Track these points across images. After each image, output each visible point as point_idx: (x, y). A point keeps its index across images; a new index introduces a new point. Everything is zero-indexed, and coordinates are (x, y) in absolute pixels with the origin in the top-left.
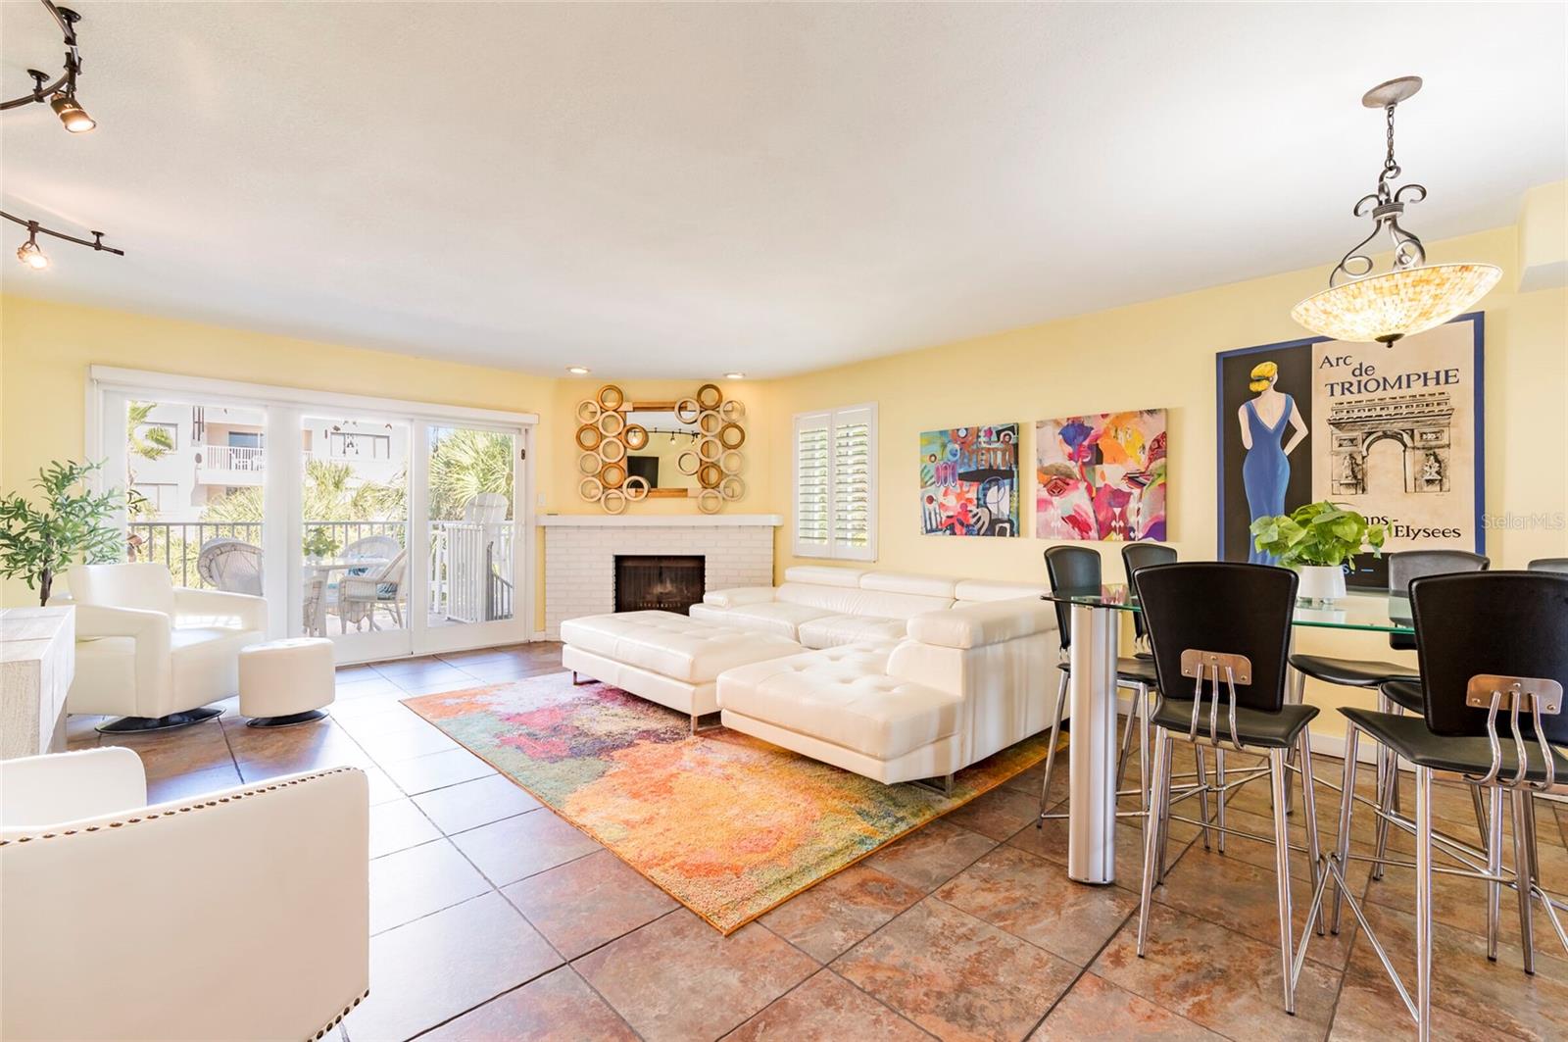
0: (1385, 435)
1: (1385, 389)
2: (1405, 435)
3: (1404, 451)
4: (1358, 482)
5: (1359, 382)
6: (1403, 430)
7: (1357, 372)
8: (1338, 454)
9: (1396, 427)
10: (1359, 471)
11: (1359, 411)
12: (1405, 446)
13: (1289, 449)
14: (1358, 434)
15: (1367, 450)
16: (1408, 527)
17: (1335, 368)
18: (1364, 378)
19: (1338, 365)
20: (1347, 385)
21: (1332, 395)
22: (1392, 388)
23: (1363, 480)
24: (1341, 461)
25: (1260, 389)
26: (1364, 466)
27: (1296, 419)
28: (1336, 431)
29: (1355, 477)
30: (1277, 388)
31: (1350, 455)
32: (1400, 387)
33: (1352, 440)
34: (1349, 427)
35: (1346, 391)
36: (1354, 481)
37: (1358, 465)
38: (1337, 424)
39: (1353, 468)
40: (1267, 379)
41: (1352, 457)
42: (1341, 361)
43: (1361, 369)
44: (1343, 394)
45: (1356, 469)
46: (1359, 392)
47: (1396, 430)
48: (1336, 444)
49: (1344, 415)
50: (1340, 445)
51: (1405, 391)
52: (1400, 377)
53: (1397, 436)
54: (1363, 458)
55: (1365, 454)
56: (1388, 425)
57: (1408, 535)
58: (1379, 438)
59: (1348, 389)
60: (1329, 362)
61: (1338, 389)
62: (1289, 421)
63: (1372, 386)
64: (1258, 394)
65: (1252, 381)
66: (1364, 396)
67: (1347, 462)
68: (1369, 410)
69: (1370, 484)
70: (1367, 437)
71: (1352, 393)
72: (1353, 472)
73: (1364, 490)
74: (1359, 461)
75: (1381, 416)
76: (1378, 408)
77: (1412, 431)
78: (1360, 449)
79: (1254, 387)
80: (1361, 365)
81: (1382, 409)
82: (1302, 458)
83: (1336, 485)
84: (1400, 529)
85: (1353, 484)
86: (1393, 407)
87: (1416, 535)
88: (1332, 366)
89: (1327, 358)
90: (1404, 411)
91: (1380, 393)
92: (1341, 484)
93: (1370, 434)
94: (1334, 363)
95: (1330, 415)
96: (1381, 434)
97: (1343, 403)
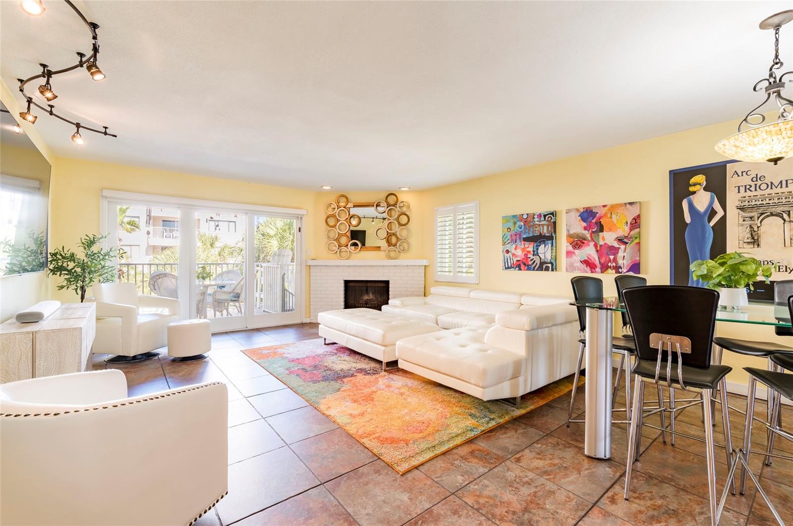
0: (772, 215)
1: (772, 188)
2: (784, 214)
3: (784, 223)
4: (755, 241)
5: (756, 185)
6: (783, 212)
7: (754, 179)
8: (742, 225)
9: (779, 210)
10: (756, 235)
11: (755, 201)
12: (784, 220)
13: (713, 223)
14: (755, 214)
15: (761, 222)
16: (786, 267)
17: (741, 177)
18: (759, 183)
19: (742, 175)
20: (748, 187)
21: (739, 192)
22: (776, 187)
23: (758, 239)
24: (744, 229)
25: (695, 190)
26: (759, 232)
27: (717, 206)
28: (741, 212)
29: (753, 238)
30: (705, 189)
31: (750, 226)
32: (781, 187)
33: (751, 218)
34: (749, 210)
35: (747, 190)
36: (752, 241)
37: (755, 231)
38: (742, 209)
39: (751, 233)
40: (700, 184)
41: (751, 227)
42: (744, 174)
43: (757, 178)
44: (746, 191)
45: (754, 234)
46: (756, 190)
47: (779, 212)
48: (741, 219)
49: (746, 203)
50: (744, 221)
51: (784, 189)
52: (781, 182)
53: (779, 215)
54: (758, 227)
55: (759, 225)
56: (774, 209)
57: (786, 271)
58: (768, 216)
59: (748, 189)
60: (737, 174)
61: (742, 189)
62: (712, 208)
63: (764, 187)
64: (694, 193)
65: (691, 185)
66: (759, 193)
67: (748, 230)
68: (762, 201)
69: (762, 242)
70: (760, 216)
71: (751, 191)
72: (752, 235)
73: (758, 245)
74: (756, 229)
75: (769, 204)
76: (768, 199)
77: (789, 212)
78: (756, 222)
79: (691, 189)
80: (757, 175)
81: (769, 200)
82: (721, 229)
83: (741, 242)
84: (781, 267)
85: (751, 242)
86: (777, 198)
87: (791, 271)
88: (739, 176)
89: (736, 172)
90: (784, 200)
91: (769, 191)
92: (744, 242)
93: (762, 214)
94: (740, 174)
95: (738, 203)
96: (769, 214)
97: (745, 197)
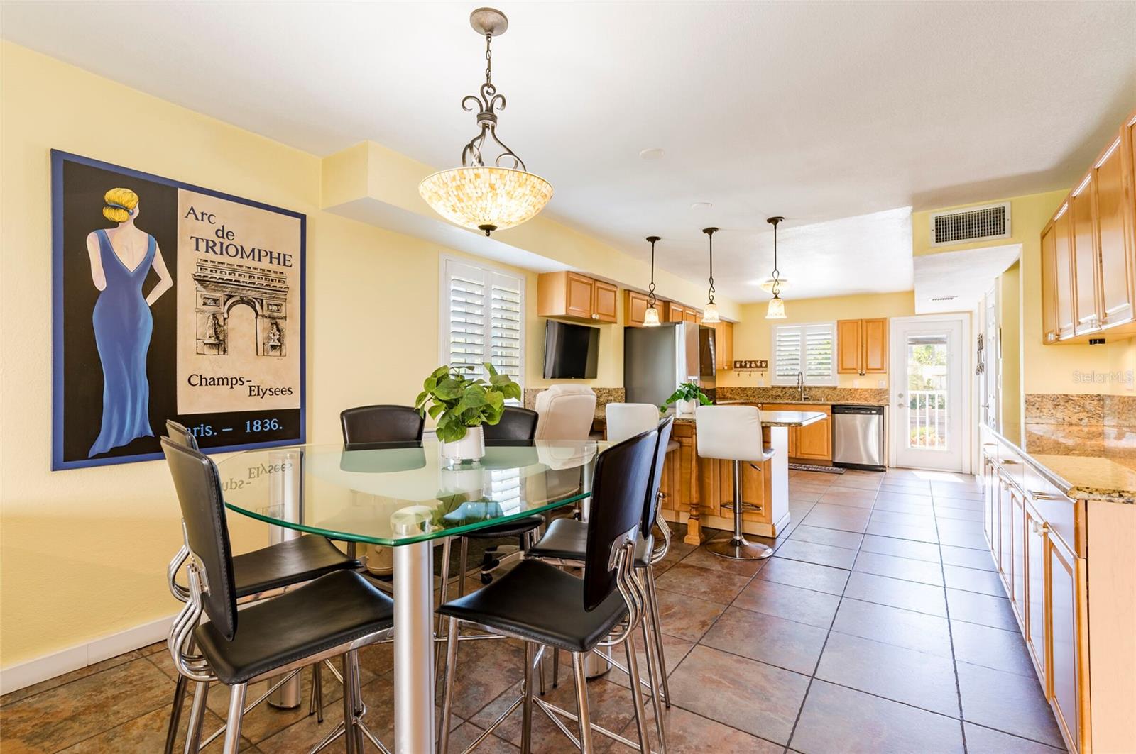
0: (242, 301)
1: (242, 257)
2: (257, 303)
3: (256, 318)
4: (220, 343)
5: (222, 244)
6: (255, 299)
7: (220, 234)
8: (202, 312)
9: (251, 294)
10: (221, 332)
11: (221, 272)
12: (257, 313)
13: (152, 299)
14: (220, 295)
15: (228, 312)
16: (258, 387)
17: (199, 222)
18: (226, 242)
19: (202, 220)
20: (211, 244)
21: (197, 249)
22: (248, 257)
23: (224, 341)
24: (205, 320)
25: (117, 219)
26: (225, 327)
27: (160, 265)
28: (201, 288)
29: (217, 338)
30: (139, 223)
31: (214, 315)
32: (253, 259)
33: (215, 300)
34: (212, 286)
35: (210, 249)
36: (217, 342)
37: (220, 326)
38: (201, 281)
39: (215, 329)
40: (127, 209)
41: (215, 318)
42: (206, 217)
43: (223, 231)
44: (207, 251)
45: (219, 330)
46: (222, 254)
47: (250, 297)
48: (200, 301)
49: (207, 273)
50: (205, 304)
51: (256, 264)
52: (253, 250)
53: (250, 303)
54: (225, 319)
55: (226, 316)
56: (245, 292)
57: (259, 395)
58: (237, 303)
59: (211, 248)
60: (194, 213)
61: (202, 245)
62: (151, 265)
63: (232, 251)
64: (114, 224)
65: (107, 205)
66: (225, 259)
67: (210, 322)
68: (230, 274)
69: (230, 345)
70: (228, 300)
71: (215, 253)
72: (216, 332)
73: (225, 351)
74: (221, 322)
75: (239, 281)
76: (237, 274)
77: (262, 300)
78: (222, 310)
79: (108, 213)
80: (223, 227)
81: (240, 275)
82: (166, 312)
83: (200, 344)
84: (253, 388)
85: (215, 344)
86: (249, 275)
87: (264, 394)
88: (197, 219)
89: (192, 208)
90: (257, 281)
91: (237, 260)
92: (205, 344)
93: (230, 297)
94: (199, 217)
95: (195, 270)
96: (238, 298)
97: (207, 261)
